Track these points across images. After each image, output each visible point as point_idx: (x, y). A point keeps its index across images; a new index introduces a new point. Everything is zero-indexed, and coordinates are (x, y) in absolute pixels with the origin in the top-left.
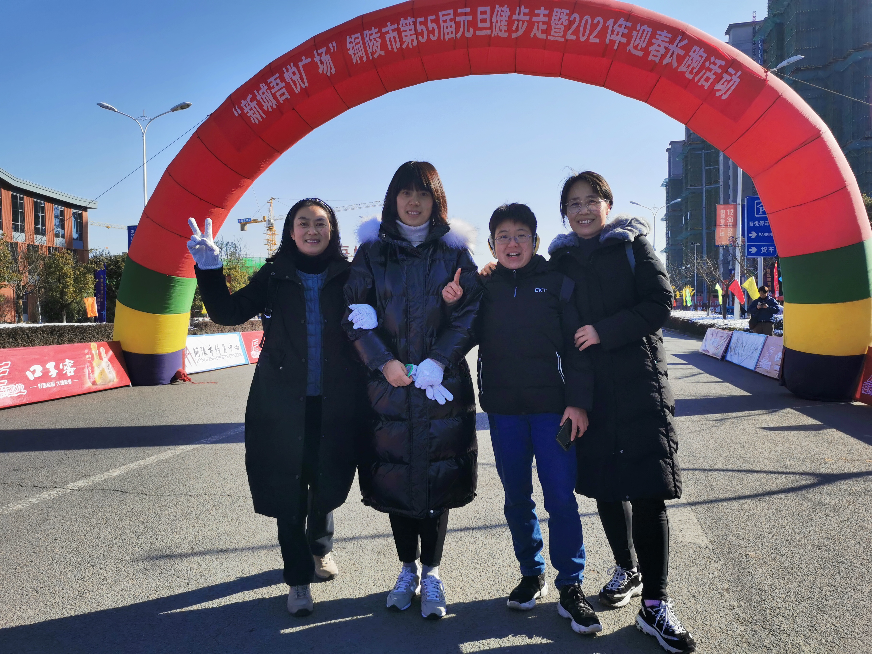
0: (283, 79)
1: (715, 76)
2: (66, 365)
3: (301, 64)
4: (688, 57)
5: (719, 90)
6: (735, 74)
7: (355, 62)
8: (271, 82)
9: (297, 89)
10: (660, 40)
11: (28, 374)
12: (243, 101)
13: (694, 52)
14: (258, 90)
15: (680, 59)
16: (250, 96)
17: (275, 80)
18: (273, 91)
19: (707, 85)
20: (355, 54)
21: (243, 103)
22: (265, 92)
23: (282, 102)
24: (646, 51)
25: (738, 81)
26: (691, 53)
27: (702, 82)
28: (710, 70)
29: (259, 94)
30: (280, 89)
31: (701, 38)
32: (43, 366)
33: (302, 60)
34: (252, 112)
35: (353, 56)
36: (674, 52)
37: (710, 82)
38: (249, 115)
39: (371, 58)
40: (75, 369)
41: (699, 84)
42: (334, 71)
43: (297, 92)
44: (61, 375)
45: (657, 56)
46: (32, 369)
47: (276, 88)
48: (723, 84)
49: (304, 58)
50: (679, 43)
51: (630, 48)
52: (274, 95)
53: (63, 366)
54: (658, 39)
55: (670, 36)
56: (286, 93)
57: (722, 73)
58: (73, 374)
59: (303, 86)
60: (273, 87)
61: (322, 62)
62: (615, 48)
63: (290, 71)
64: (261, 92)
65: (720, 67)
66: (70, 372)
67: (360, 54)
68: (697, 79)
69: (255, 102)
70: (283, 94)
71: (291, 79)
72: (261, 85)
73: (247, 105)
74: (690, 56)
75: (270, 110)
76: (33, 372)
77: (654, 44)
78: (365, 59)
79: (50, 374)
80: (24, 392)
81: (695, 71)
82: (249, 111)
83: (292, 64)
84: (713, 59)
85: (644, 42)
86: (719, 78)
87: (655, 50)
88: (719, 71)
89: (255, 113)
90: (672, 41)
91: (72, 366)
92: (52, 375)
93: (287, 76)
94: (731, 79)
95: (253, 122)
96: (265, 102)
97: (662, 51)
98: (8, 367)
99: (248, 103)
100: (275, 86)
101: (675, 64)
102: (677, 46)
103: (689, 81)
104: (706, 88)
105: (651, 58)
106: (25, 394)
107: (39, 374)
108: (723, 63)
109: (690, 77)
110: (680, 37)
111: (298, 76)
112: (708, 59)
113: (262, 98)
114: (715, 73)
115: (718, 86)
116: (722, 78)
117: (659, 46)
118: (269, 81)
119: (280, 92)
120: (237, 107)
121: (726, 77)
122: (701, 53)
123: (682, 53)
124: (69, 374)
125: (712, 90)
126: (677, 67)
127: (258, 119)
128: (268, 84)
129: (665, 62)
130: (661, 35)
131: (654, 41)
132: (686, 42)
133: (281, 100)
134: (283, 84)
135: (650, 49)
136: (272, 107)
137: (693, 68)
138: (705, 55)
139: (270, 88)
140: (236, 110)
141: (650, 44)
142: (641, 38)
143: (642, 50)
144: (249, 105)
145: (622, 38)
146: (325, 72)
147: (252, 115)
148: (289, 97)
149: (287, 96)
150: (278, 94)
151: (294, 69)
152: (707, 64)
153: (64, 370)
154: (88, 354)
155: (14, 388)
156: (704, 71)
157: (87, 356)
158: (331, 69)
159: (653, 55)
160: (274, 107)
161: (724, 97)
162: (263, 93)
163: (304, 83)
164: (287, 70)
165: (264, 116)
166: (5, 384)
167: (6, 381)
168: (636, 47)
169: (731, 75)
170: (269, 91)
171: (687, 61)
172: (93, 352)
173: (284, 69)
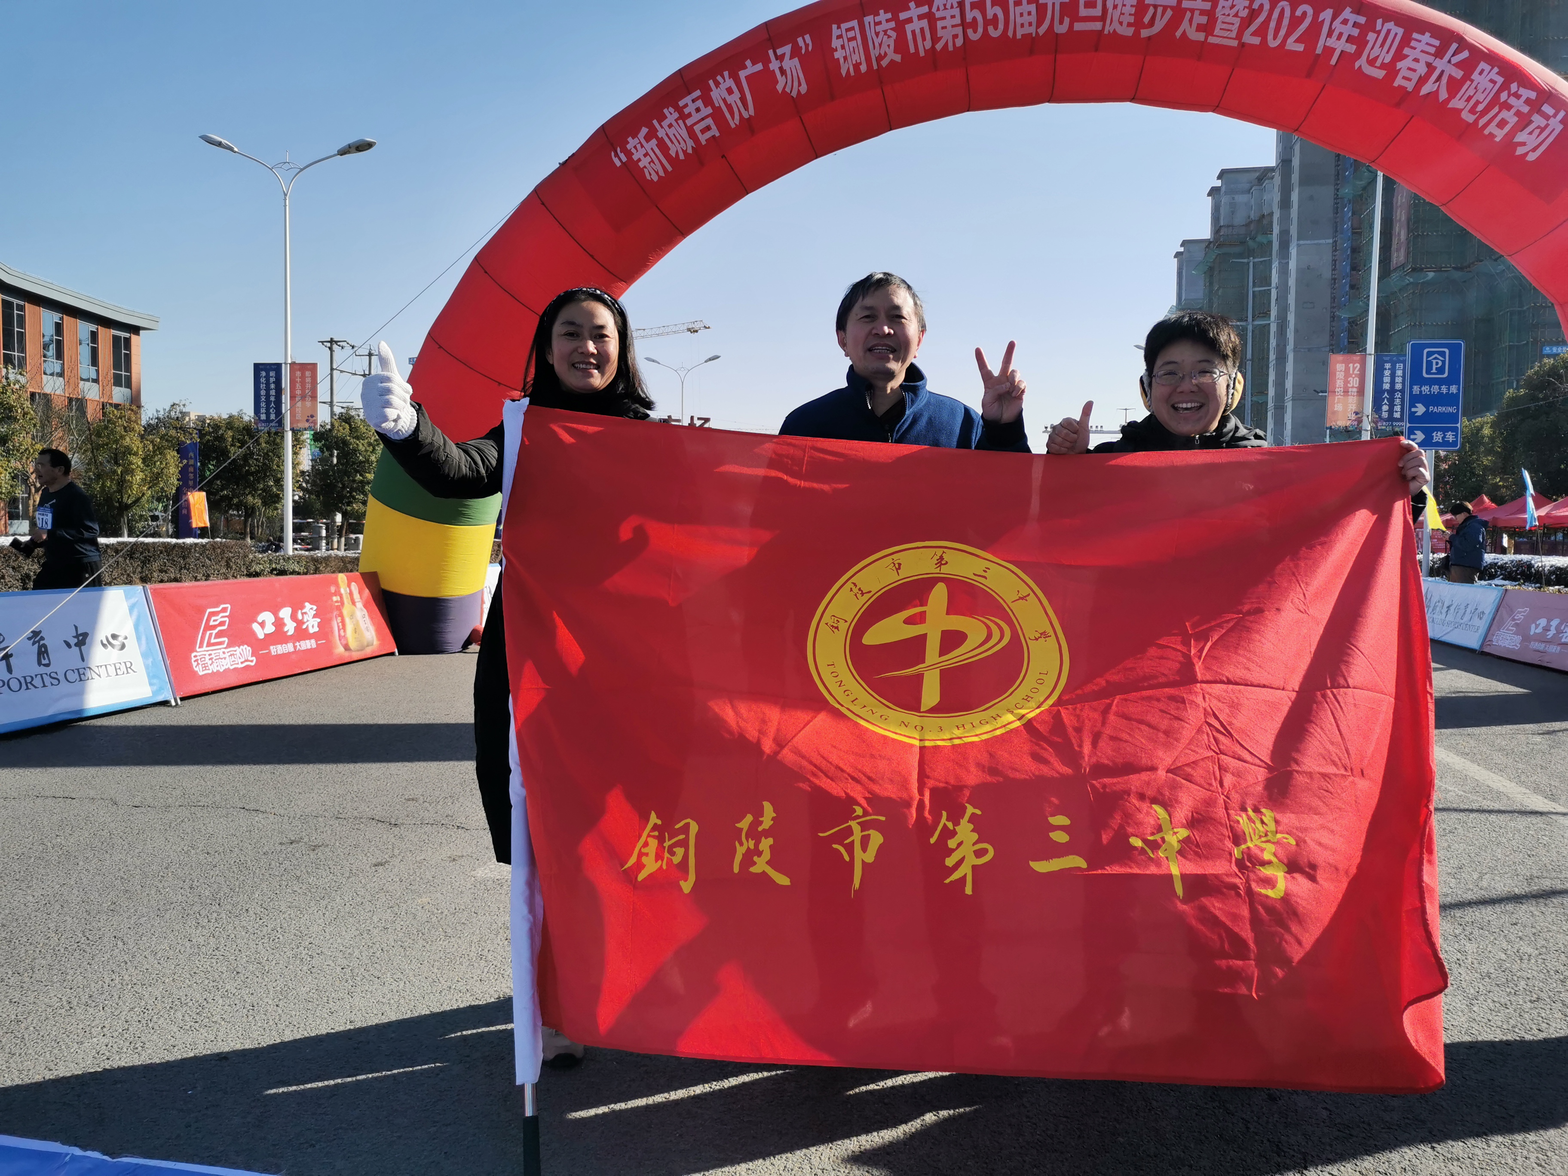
0: (707, 100)
1: (1516, 119)
2: (305, 613)
3: (743, 74)
4: (1468, 83)
5: (1523, 144)
6: (1555, 116)
7: (844, 73)
8: (686, 105)
9: (733, 118)
10: (1418, 50)
11: (255, 627)
12: (630, 139)
13: (1481, 73)
14: (662, 118)
15: (1454, 86)
16: (644, 131)
17: (693, 101)
18: (689, 122)
19: (1500, 135)
20: (845, 58)
21: (632, 143)
22: (675, 124)
23: (704, 143)
24: (1391, 70)
25: (1559, 128)
26: (1475, 76)
27: (1492, 128)
28: (1509, 107)
29: (662, 127)
30: (703, 119)
31: (1492, 49)
32: (275, 614)
33: (745, 67)
34: (648, 159)
35: (842, 61)
36: (1443, 72)
37: (1507, 128)
38: (641, 165)
39: (875, 67)
40: (319, 620)
41: (1486, 132)
42: (804, 89)
43: (733, 126)
44: (301, 633)
45: (1409, 80)
46: (260, 618)
47: (696, 117)
48: (1531, 133)
49: (748, 63)
50: (1452, 56)
51: (1361, 62)
52: (690, 130)
53: (303, 614)
54: (1415, 49)
55: (1437, 43)
56: (714, 127)
57: (1530, 114)
58: (316, 629)
59: (746, 115)
60: (690, 115)
61: (783, 71)
62: (1333, 62)
63: (724, 86)
64: (665, 123)
65: (1528, 101)
66: (313, 627)
67: (855, 58)
68: (1481, 123)
69: (654, 142)
70: (708, 128)
71: (724, 100)
72: (665, 111)
73: (639, 146)
74: (1472, 81)
75: (682, 157)
76: (262, 625)
77: (1407, 56)
78: (863, 68)
79: (286, 629)
80: (252, 661)
81: (1480, 108)
82: (642, 158)
83: (726, 74)
84: (1514, 87)
85: (1388, 52)
86: (1524, 121)
87: (1410, 69)
88: (1526, 109)
89: (652, 161)
90: (1439, 53)
91: (315, 616)
92: (287, 631)
93: (716, 94)
94: (1547, 126)
95: (648, 178)
96: (672, 142)
97: (1422, 69)
98: (227, 614)
99: (640, 143)
100: (694, 113)
101: (1443, 95)
102: (1449, 61)
103: (1468, 125)
104: (1498, 139)
105: (1399, 82)
106: (253, 664)
107: (270, 629)
108: (1533, 95)
109: (1470, 118)
110: (1454, 46)
111: (737, 94)
112: (1505, 87)
113: (667, 135)
114: (1518, 113)
115: (1521, 137)
116: (1531, 122)
117: (1416, 60)
118: (681, 103)
119: (703, 125)
120: (619, 150)
121: (1537, 120)
122: (1494, 75)
123: (1458, 74)
124: (311, 631)
125: (1509, 143)
126: (1448, 101)
127: (657, 173)
128: (680, 110)
129: (1425, 90)
130: (1420, 41)
131: (1406, 51)
132: (1465, 54)
133: (703, 138)
134: (709, 110)
135: (1399, 65)
136: (685, 152)
137: (1478, 103)
138: (1500, 80)
139: (683, 117)
140: (617, 155)
141: (1399, 56)
142: (1382, 45)
143: (1383, 66)
144: (642, 146)
145: (1348, 45)
146: (788, 90)
147: (647, 165)
148: (717, 134)
149: (715, 132)
150: (697, 128)
151: (730, 83)
152: (1504, 96)
153: (304, 623)
154: (335, 594)
155: (238, 653)
156: (1496, 109)
157: (335, 599)
158: (800, 84)
159: (1404, 78)
160: (690, 151)
161: (1532, 157)
162: (670, 126)
163: (746, 109)
164: (717, 84)
165: (670, 169)
166: (225, 646)
167: (226, 639)
168: (1371, 62)
169: (1547, 117)
170: (680, 122)
171: (1467, 89)
172: (342, 591)
173: (711, 82)
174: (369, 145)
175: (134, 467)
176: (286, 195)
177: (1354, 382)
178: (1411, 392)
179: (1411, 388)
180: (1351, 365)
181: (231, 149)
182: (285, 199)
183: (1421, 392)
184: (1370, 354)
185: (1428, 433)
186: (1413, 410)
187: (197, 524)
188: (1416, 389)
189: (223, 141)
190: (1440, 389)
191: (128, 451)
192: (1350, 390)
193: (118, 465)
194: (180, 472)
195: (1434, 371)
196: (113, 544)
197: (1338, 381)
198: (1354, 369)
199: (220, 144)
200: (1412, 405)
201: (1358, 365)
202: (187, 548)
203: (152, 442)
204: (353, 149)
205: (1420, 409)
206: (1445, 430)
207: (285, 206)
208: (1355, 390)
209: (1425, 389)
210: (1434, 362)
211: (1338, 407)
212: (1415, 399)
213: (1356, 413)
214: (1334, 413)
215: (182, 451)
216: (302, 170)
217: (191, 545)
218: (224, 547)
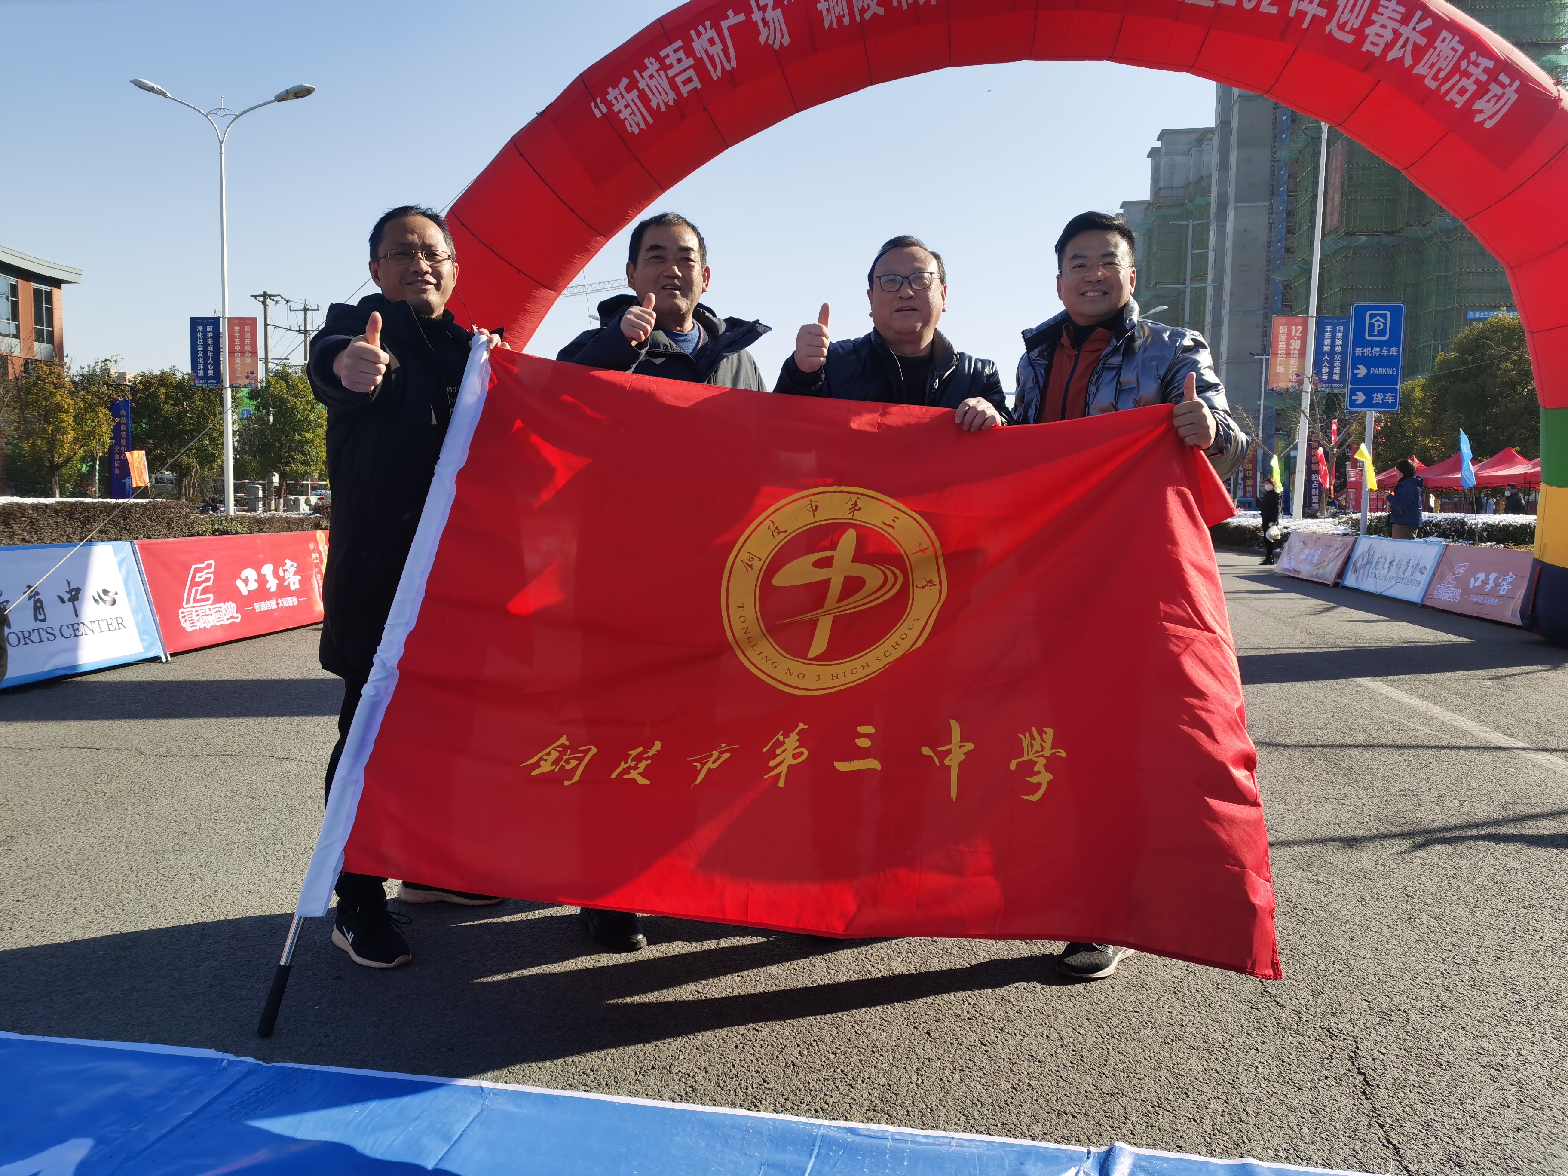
0: (689, 51)
1: (1475, 87)
2: (287, 570)
3: (725, 24)
4: (1432, 50)
5: (1481, 111)
6: (1510, 85)
7: (827, 26)
8: (668, 56)
9: (715, 71)
10: (1385, 17)
11: (239, 583)
12: (610, 90)
13: (1443, 41)
14: (643, 68)
15: (1418, 53)
16: (625, 81)
17: (675, 51)
18: (671, 73)
19: (1460, 102)
20: (828, 10)
21: (612, 93)
22: (656, 74)
23: (685, 95)
24: (1360, 34)
25: (1515, 97)
26: (1438, 44)
27: (1453, 96)
28: (1468, 75)
29: (643, 77)
30: (684, 70)
31: (1452, 17)
32: (258, 571)
33: (727, 18)
34: (629, 111)
35: (825, 13)
36: (1408, 38)
37: (1466, 96)
38: (622, 116)
39: (858, 20)
40: (299, 577)
41: (1447, 99)
42: (786, 41)
43: (715, 78)
44: (283, 591)
45: (1377, 45)
46: (243, 575)
47: (677, 68)
48: (1488, 101)
49: (730, 13)
50: (1417, 23)
51: (1332, 27)
52: (672, 82)
53: (284, 571)
54: (1382, 15)
55: (1402, 10)
56: (695, 79)
57: (1488, 82)
58: (297, 586)
59: (728, 67)
60: (671, 66)
61: (765, 23)
62: (1305, 25)
63: (705, 37)
64: (646, 74)
65: (1486, 70)
66: (294, 583)
67: (838, 10)
68: (1444, 89)
69: (635, 93)
70: (690, 80)
71: (706, 52)
72: (646, 61)
73: (619, 97)
74: (1435, 48)
75: (663, 109)
76: (246, 581)
77: (1374, 22)
78: (846, 21)
79: (268, 586)
80: (237, 618)
81: (1442, 75)
82: (623, 109)
83: (708, 24)
84: (1473, 55)
85: (1357, 18)
86: (1482, 90)
87: (1377, 34)
88: (1484, 78)
89: (633, 113)
90: (1405, 20)
91: (296, 573)
92: (270, 588)
93: (699, 45)
94: (1503, 94)
95: (629, 130)
96: (653, 94)
97: (1389, 36)
98: (212, 570)
99: (621, 93)
100: (675, 63)
101: (1408, 61)
102: (1414, 29)
103: (1431, 91)
104: (1458, 106)
105: (1367, 47)
106: (238, 621)
107: (253, 586)
108: (1490, 64)
109: (1432, 85)
110: (1419, 14)
111: (719, 46)
112: (1465, 55)
113: (648, 85)
114: (1477, 82)
115: (1478, 105)
116: (1488, 90)
117: (1383, 26)
118: (662, 54)
119: (684, 76)
120: (599, 100)
121: (1495, 88)
122: (1455, 43)
123: (1422, 41)
124: (293, 588)
125: (1468, 110)
126: (1412, 67)
127: (638, 125)
128: (661, 60)
129: (1392, 55)
130: (1387, 8)
131: (1374, 17)
132: (1428, 22)
133: (685, 90)
134: (691, 61)
135: (1368, 30)
136: (666, 104)
137: (1440, 70)
138: (1461, 48)
139: (665, 68)
140: (597, 106)
141: (1368, 21)
142: (1352, 10)
143: (1352, 31)
144: (623, 97)
145: (1320, 9)
146: (770, 42)
147: (628, 117)
148: (699, 86)
149: (696, 84)
150: (679, 80)
151: (712, 33)
152: (1464, 64)
153: (286, 580)
154: (314, 551)
155: (223, 609)
156: (1457, 77)
157: (314, 556)
158: (782, 36)
159: (1372, 43)
160: (671, 103)
161: (1489, 124)
162: (651, 77)
163: (729, 60)
164: (699, 35)
165: (651, 121)
166: (211, 602)
167: (211, 596)
168: (1341, 27)
169: (1503, 86)
170: (662, 73)
171: (1430, 56)
172: (321, 548)
173: (692, 32)
174: (308, 92)
175: (64, 425)
176: (221, 142)
177: (1296, 344)
178: (1354, 353)
179: (1354, 350)
180: (1293, 328)
181: (164, 95)
182: (221, 147)
183: (1363, 353)
184: (1312, 317)
185: (1369, 394)
186: (1355, 371)
187: (137, 483)
188: (1359, 352)
189: (156, 86)
190: (1381, 351)
191: (59, 408)
192: (1292, 352)
193: (49, 423)
194: (113, 430)
195: (1376, 333)
196: (52, 504)
197: (1281, 344)
198: (1296, 331)
199: (152, 89)
200: (1354, 367)
201: (1300, 328)
202: (127, 509)
203: (83, 399)
204: (291, 95)
205: (1362, 371)
206: (1384, 392)
207: (221, 154)
208: (1296, 352)
209: (1367, 351)
210: (1376, 324)
211: (1280, 369)
212: (1357, 361)
213: (1298, 375)
214: (1277, 374)
215: (115, 409)
216: (238, 116)
217: (131, 505)
218: (165, 508)
